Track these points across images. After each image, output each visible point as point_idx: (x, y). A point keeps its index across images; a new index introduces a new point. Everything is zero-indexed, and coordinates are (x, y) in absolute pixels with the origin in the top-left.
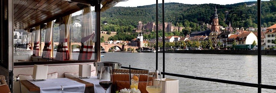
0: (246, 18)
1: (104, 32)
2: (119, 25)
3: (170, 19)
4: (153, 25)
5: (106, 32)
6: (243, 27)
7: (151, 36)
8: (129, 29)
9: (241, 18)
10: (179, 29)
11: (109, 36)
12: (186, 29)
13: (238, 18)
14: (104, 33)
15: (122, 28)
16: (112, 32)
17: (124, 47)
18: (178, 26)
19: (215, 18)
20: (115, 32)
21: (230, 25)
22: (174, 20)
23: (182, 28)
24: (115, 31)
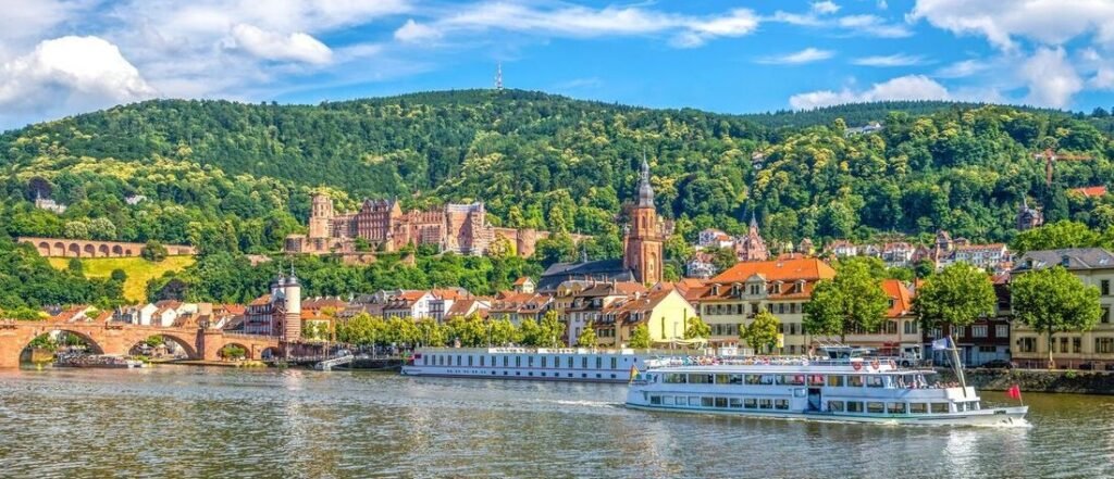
0: (831, 194)
1: (125, 246)
2: (211, 210)
3: (489, 185)
4: (393, 215)
5: (136, 248)
6: (808, 241)
7: (378, 272)
8: (267, 232)
9: (806, 195)
10: (519, 241)
11: (156, 271)
12: (553, 243)
13: (795, 194)
14: (128, 252)
15: (231, 229)
16: (172, 250)
17: (206, 338)
18: (517, 223)
19: (642, 204)
20: (191, 250)
21: (753, 230)
22: (506, 187)
23: (533, 238)
24: (188, 243)
